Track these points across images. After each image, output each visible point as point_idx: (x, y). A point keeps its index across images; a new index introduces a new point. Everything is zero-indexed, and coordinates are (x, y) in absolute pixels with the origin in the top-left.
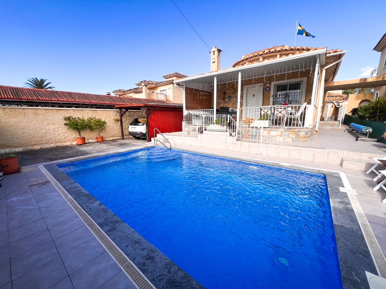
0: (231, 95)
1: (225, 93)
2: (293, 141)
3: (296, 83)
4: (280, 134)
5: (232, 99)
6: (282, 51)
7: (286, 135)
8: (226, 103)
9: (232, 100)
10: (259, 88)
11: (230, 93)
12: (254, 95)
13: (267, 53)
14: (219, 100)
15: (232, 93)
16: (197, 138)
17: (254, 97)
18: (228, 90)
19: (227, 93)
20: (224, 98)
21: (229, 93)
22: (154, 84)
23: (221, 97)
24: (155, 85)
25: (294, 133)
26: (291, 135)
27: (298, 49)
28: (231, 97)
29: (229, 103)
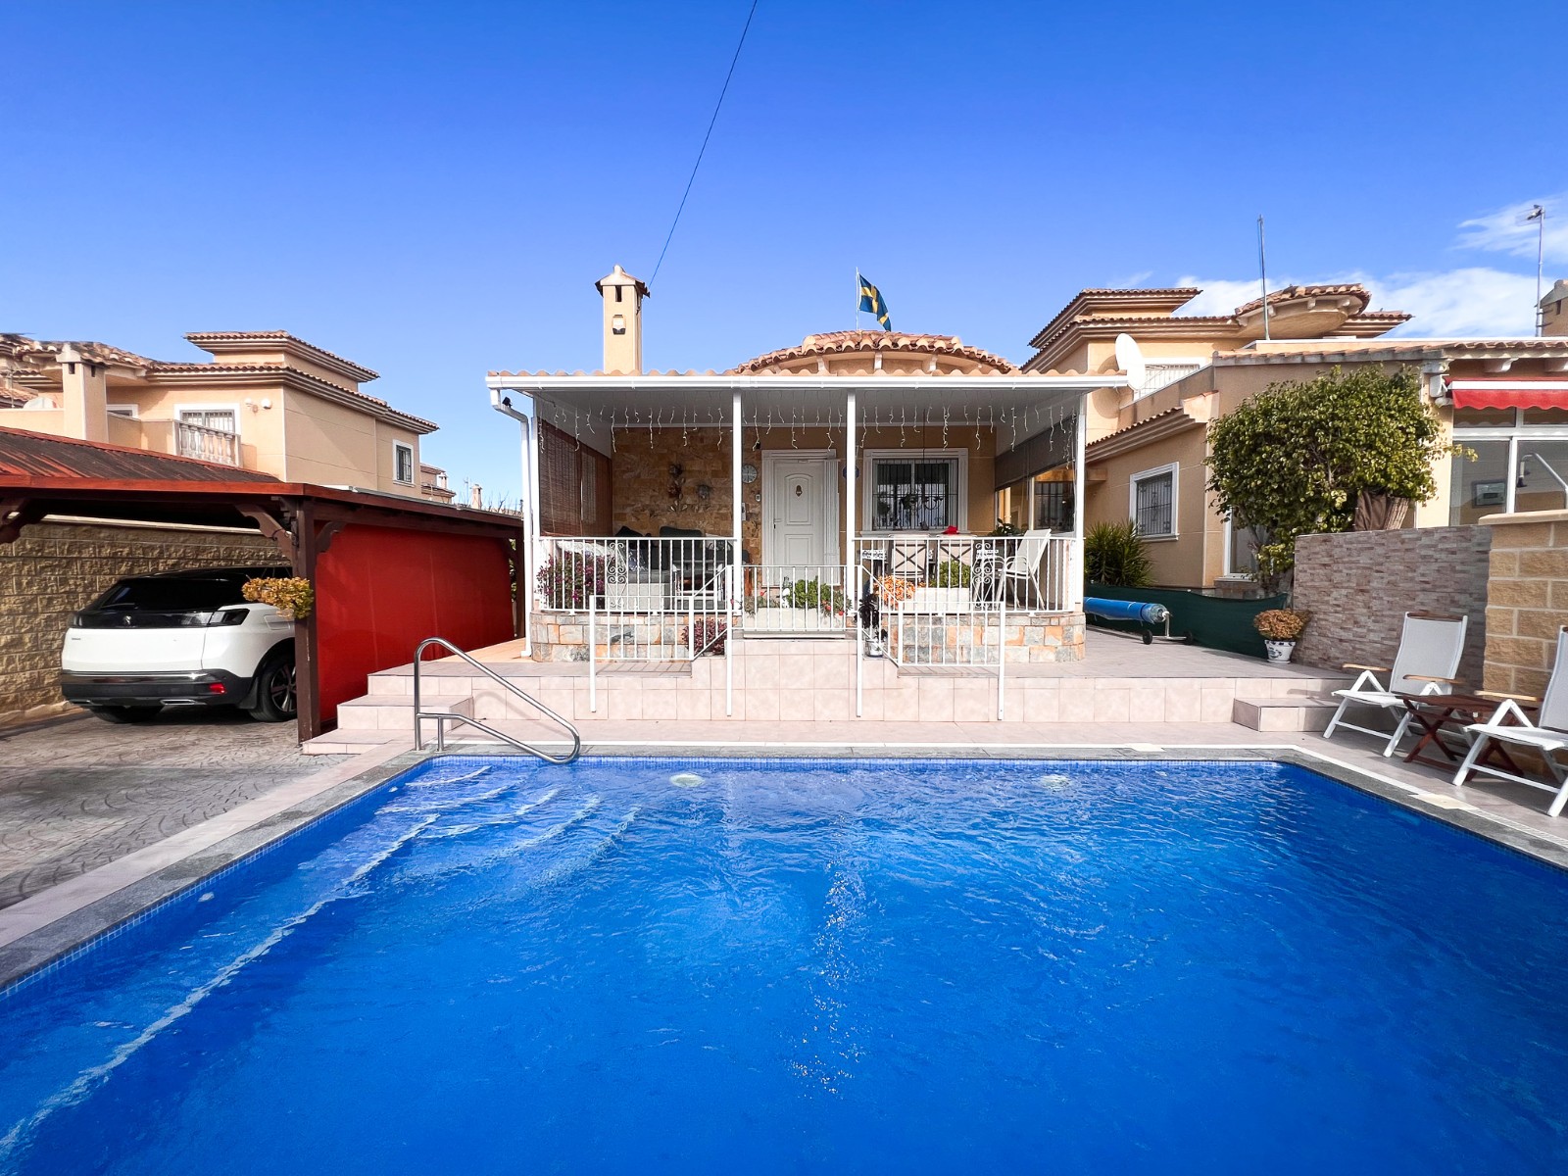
0: (707, 480)
1: (679, 471)
2: (1058, 660)
3: (939, 462)
4: (1016, 637)
5: (713, 499)
6: (948, 353)
7: (1037, 639)
8: (689, 511)
9: (714, 502)
10: (818, 464)
11: (706, 473)
12: (799, 488)
13: (905, 348)
14: (651, 497)
15: (715, 474)
16: (684, 680)
17: (799, 495)
18: (693, 459)
19: (689, 471)
20: (679, 490)
21: (700, 472)
22: (134, 370)
23: (661, 484)
24: (143, 373)
25: (1058, 630)
26: (1050, 640)
27: (983, 360)
28: (710, 489)
29: (701, 511)
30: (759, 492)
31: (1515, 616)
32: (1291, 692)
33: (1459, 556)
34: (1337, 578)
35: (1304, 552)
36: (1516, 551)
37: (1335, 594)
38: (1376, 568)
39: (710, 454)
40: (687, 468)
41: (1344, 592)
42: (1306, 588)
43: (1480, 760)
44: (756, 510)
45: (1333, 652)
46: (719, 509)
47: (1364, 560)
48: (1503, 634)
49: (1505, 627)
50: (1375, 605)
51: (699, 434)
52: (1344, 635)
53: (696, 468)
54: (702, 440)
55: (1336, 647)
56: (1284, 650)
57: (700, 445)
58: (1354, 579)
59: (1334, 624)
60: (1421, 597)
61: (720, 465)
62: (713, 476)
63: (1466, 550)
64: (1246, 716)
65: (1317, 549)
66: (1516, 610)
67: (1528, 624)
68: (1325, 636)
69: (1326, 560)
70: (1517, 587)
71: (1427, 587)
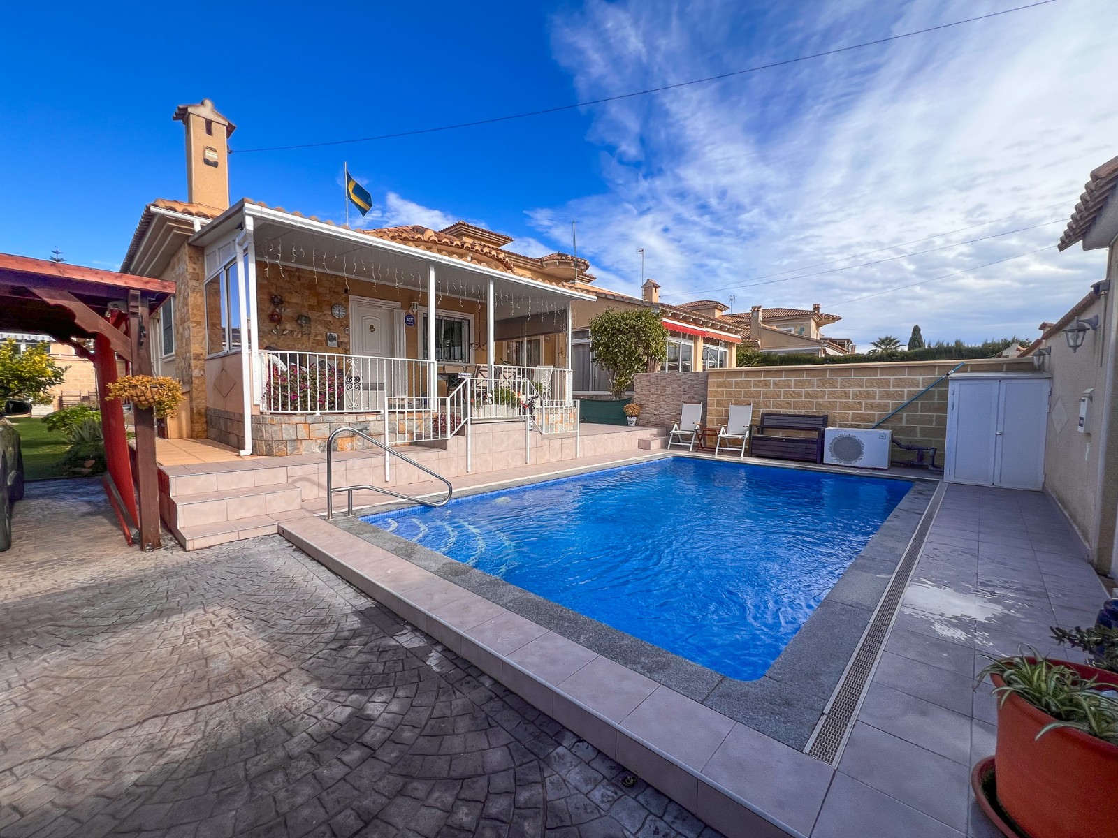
0: (305, 311)
1: (281, 301)
5: (311, 328)
8: (289, 336)
9: (311, 331)
10: (386, 311)
11: (303, 305)
12: (372, 327)
15: (312, 308)
16: (443, 453)
17: (372, 332)
20: (280, 317)
21: (297, 304)
28: (308, 319)
29: (299, 336)
30: (348, 326)
31: (715, 402)
32: (651, 434)
33: (695, 382)
34: (652, 390)
35: (638, 380)
36: (716, 380)
37: (652, 396)
38: (667, 386)
39: (307, 291)
40: (286, 300)
41: (655, 396)
42: (639, 395)
43: (720, 446)
44: (346, 340)
45: (652, 420)
46: (315, 336)
47: (663, 383)
48: (712, 407)
49: (713, 405)
50: (667, 400)
51: (297, 274)
52: (656, 413)
53: (294, 301)
54: (299, 278)
55: (652, 417)
56: (634, 420)
57: (297, 283)
58: (659, 391)
59: (652, 409)
60: (683, 396)
61: (316, 301)
62: (309, 309)
63: (697, 380)
64: (644, 445)
65: (644, 379)
66: (715, 399)
67: (719, 403)
68: (648, 413)
69: (647, 383)
70: (716, 392)
71: (685, 393)
